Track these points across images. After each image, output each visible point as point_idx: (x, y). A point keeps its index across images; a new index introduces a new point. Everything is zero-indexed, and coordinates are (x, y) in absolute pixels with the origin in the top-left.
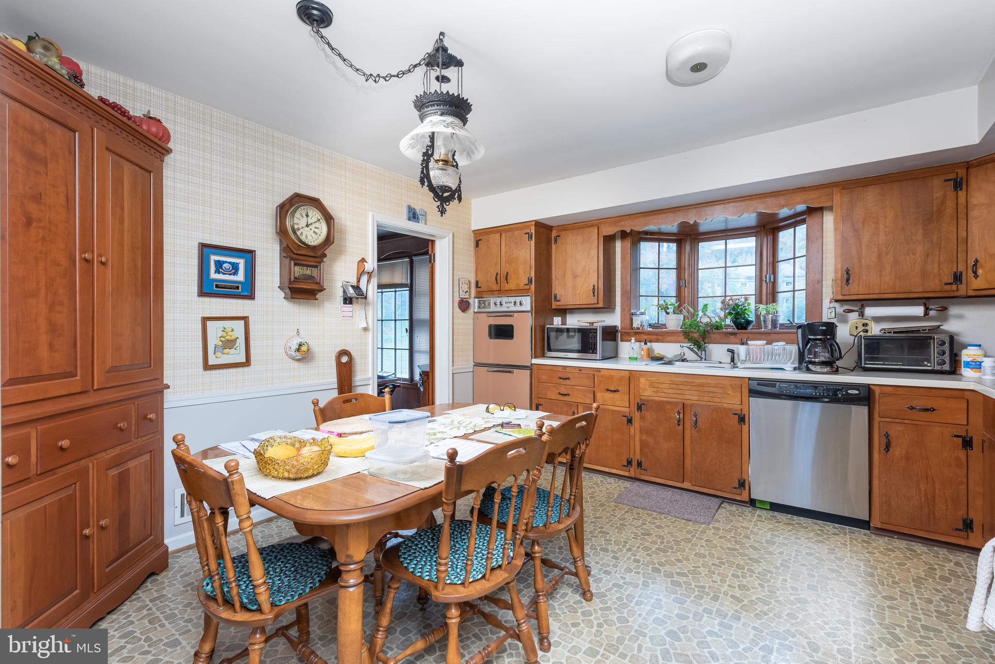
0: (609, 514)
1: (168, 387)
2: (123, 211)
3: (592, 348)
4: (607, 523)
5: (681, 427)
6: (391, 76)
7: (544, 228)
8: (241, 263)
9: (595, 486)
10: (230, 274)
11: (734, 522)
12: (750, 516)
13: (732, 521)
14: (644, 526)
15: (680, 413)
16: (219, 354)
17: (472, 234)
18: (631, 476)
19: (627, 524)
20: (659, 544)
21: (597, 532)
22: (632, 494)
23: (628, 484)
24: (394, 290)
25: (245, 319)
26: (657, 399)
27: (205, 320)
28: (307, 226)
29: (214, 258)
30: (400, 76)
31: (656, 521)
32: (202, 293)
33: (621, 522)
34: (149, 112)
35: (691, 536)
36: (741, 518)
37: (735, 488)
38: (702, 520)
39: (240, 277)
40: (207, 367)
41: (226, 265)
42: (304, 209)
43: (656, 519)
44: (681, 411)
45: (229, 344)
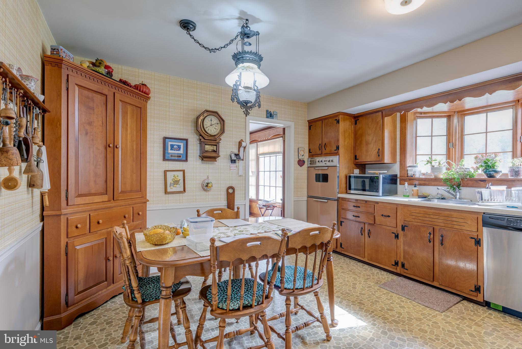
0: (371, 293)
1: (148, 201)
2: (127, 126)
3: (375, 188)
4: (367, 298)
5: (432, 243)
6: (221, 48)
7: (347, 116)
8: (182, 145)
9: (371, 275)
10: (177, 150)
11: (465, 314)
12: (481, 313)
13: (464, 313)
14: (391, 305)
15: (431, 234)
16: (172, 187)
17: (307, 123)
18: (397, 272)
19: (380, 301)
20: (396, 317)
21: (357, 302)
22: (394, 283)
23: (395, 277)
24: (275, 155)
25: (184, 171)
26: (415, 223)
27: (165, 172)
28: (211, 125)
29: (170, 143)
30: (225, 47)
31: (402, 303)
32: (164, 159)
33: (377, 299)
34: (142, 82)
35: (423, 317)
36: (473, 313)
37: (472, 291)
38: (439, 309)
39: (181, 151)
40: (166, 192)
41: (175, 146)
42: (210, 117)
43: (403, 302)
44: (432, 233)
45: (176, 182)
